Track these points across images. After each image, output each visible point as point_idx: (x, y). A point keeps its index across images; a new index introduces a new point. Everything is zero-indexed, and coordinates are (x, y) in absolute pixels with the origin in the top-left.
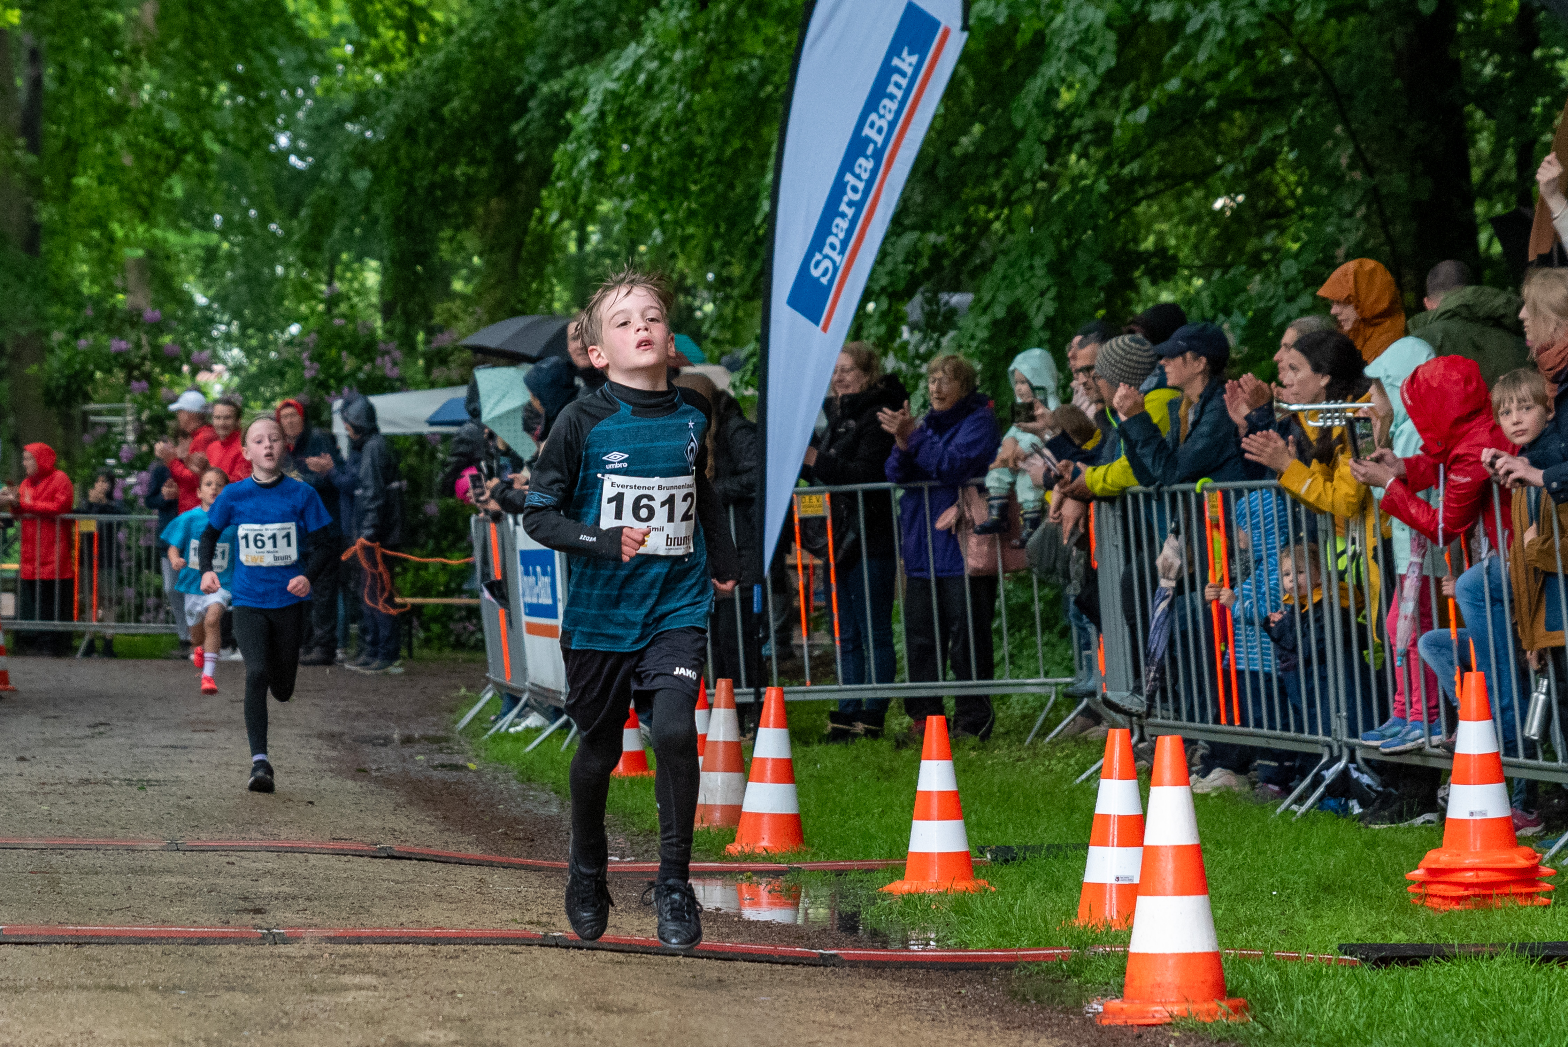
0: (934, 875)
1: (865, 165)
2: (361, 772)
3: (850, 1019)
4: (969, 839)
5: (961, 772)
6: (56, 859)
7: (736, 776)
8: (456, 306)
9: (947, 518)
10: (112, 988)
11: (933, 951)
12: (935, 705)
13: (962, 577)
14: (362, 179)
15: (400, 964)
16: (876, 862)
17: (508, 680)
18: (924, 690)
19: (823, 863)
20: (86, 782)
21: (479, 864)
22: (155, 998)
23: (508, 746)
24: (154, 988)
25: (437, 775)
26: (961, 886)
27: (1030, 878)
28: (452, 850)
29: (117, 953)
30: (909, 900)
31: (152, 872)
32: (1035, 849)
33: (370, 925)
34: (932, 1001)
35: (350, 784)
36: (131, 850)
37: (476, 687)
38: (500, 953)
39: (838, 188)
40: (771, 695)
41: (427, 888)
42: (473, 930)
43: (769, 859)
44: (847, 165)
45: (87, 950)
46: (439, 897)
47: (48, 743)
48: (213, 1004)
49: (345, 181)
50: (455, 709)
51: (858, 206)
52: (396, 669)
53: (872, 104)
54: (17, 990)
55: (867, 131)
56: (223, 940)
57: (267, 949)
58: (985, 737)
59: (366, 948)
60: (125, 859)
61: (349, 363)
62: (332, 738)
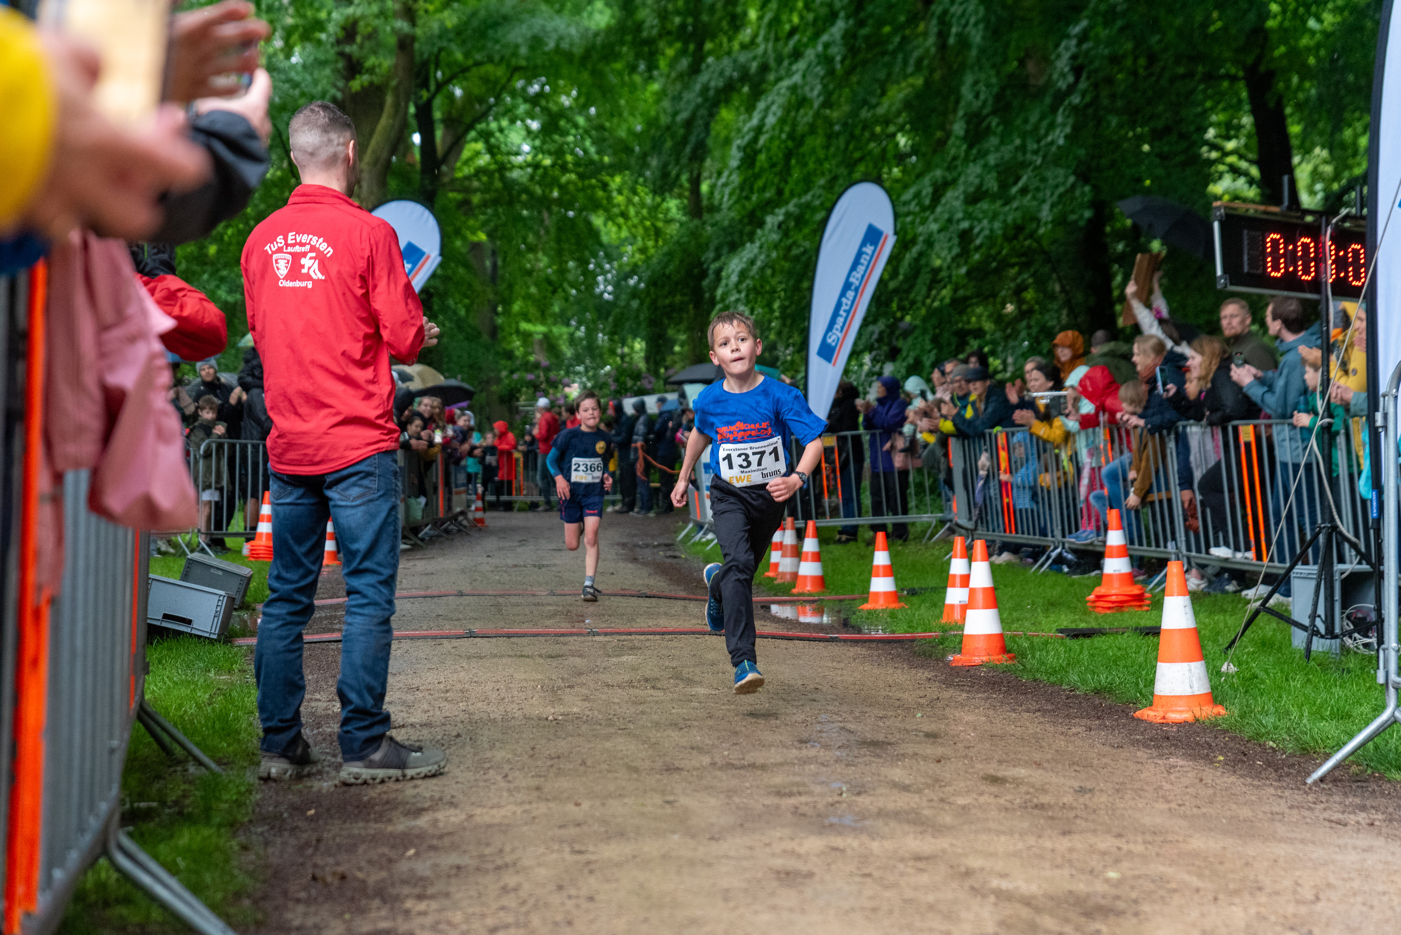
0: (881, 601)
1: (850, 294)
2: (635, 560)
3: (842, 665)
4: (897, 585)
5: (893, 557)
6: (501, 600)
7: (795, 560)
8: (676, 358)
9: (888, 445)
10: (522, 656)
11: (880, 634)
12: (882, 527)
13: (893, 473)
14: (635, 304)
15: (647, 644)
16: (856, 595)
17: (699, 519)
18: (878, 520)
19: (833, 596)
20: (516, 566)
21: (684, 599)
22: (542, 661)
23: (699, 548)
24: (540, 656)
25: (668, 560)
26: (893, 606)
27: (923, 601)
28: (673, 594)
29: (525, 640)
30: (870, 612)
31: (543, 605)
32: (926, 589)
33: (636, 627)
34: (879, 656)
35: (630, 565)
36: (534, 595)
37: (686, 522)
38: (691, 638)
39: (839, 305)
40: (810, 523)
41: (662, 610)
42: (681, 628)
43: (810, 595)
44: (843, 294)
45: (513, 640)
46: (665, 613)
47: (500, 549)
48: (566, 663)
49: (628, 304)
50: (677, 531)
51: (848, 312)
52: (652, 515)
53: (854, 267)
54: (481, 658)
55: (852, 280)
56: (571, 634)
57: (590, 638)
58: (905, 540)
59: (633, 637)
60: (531, 599)
61: (630, 383)
62: (624, 545)
